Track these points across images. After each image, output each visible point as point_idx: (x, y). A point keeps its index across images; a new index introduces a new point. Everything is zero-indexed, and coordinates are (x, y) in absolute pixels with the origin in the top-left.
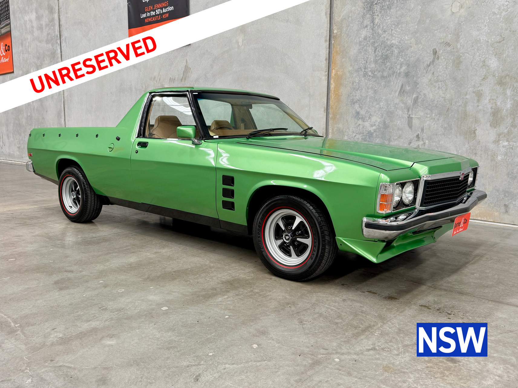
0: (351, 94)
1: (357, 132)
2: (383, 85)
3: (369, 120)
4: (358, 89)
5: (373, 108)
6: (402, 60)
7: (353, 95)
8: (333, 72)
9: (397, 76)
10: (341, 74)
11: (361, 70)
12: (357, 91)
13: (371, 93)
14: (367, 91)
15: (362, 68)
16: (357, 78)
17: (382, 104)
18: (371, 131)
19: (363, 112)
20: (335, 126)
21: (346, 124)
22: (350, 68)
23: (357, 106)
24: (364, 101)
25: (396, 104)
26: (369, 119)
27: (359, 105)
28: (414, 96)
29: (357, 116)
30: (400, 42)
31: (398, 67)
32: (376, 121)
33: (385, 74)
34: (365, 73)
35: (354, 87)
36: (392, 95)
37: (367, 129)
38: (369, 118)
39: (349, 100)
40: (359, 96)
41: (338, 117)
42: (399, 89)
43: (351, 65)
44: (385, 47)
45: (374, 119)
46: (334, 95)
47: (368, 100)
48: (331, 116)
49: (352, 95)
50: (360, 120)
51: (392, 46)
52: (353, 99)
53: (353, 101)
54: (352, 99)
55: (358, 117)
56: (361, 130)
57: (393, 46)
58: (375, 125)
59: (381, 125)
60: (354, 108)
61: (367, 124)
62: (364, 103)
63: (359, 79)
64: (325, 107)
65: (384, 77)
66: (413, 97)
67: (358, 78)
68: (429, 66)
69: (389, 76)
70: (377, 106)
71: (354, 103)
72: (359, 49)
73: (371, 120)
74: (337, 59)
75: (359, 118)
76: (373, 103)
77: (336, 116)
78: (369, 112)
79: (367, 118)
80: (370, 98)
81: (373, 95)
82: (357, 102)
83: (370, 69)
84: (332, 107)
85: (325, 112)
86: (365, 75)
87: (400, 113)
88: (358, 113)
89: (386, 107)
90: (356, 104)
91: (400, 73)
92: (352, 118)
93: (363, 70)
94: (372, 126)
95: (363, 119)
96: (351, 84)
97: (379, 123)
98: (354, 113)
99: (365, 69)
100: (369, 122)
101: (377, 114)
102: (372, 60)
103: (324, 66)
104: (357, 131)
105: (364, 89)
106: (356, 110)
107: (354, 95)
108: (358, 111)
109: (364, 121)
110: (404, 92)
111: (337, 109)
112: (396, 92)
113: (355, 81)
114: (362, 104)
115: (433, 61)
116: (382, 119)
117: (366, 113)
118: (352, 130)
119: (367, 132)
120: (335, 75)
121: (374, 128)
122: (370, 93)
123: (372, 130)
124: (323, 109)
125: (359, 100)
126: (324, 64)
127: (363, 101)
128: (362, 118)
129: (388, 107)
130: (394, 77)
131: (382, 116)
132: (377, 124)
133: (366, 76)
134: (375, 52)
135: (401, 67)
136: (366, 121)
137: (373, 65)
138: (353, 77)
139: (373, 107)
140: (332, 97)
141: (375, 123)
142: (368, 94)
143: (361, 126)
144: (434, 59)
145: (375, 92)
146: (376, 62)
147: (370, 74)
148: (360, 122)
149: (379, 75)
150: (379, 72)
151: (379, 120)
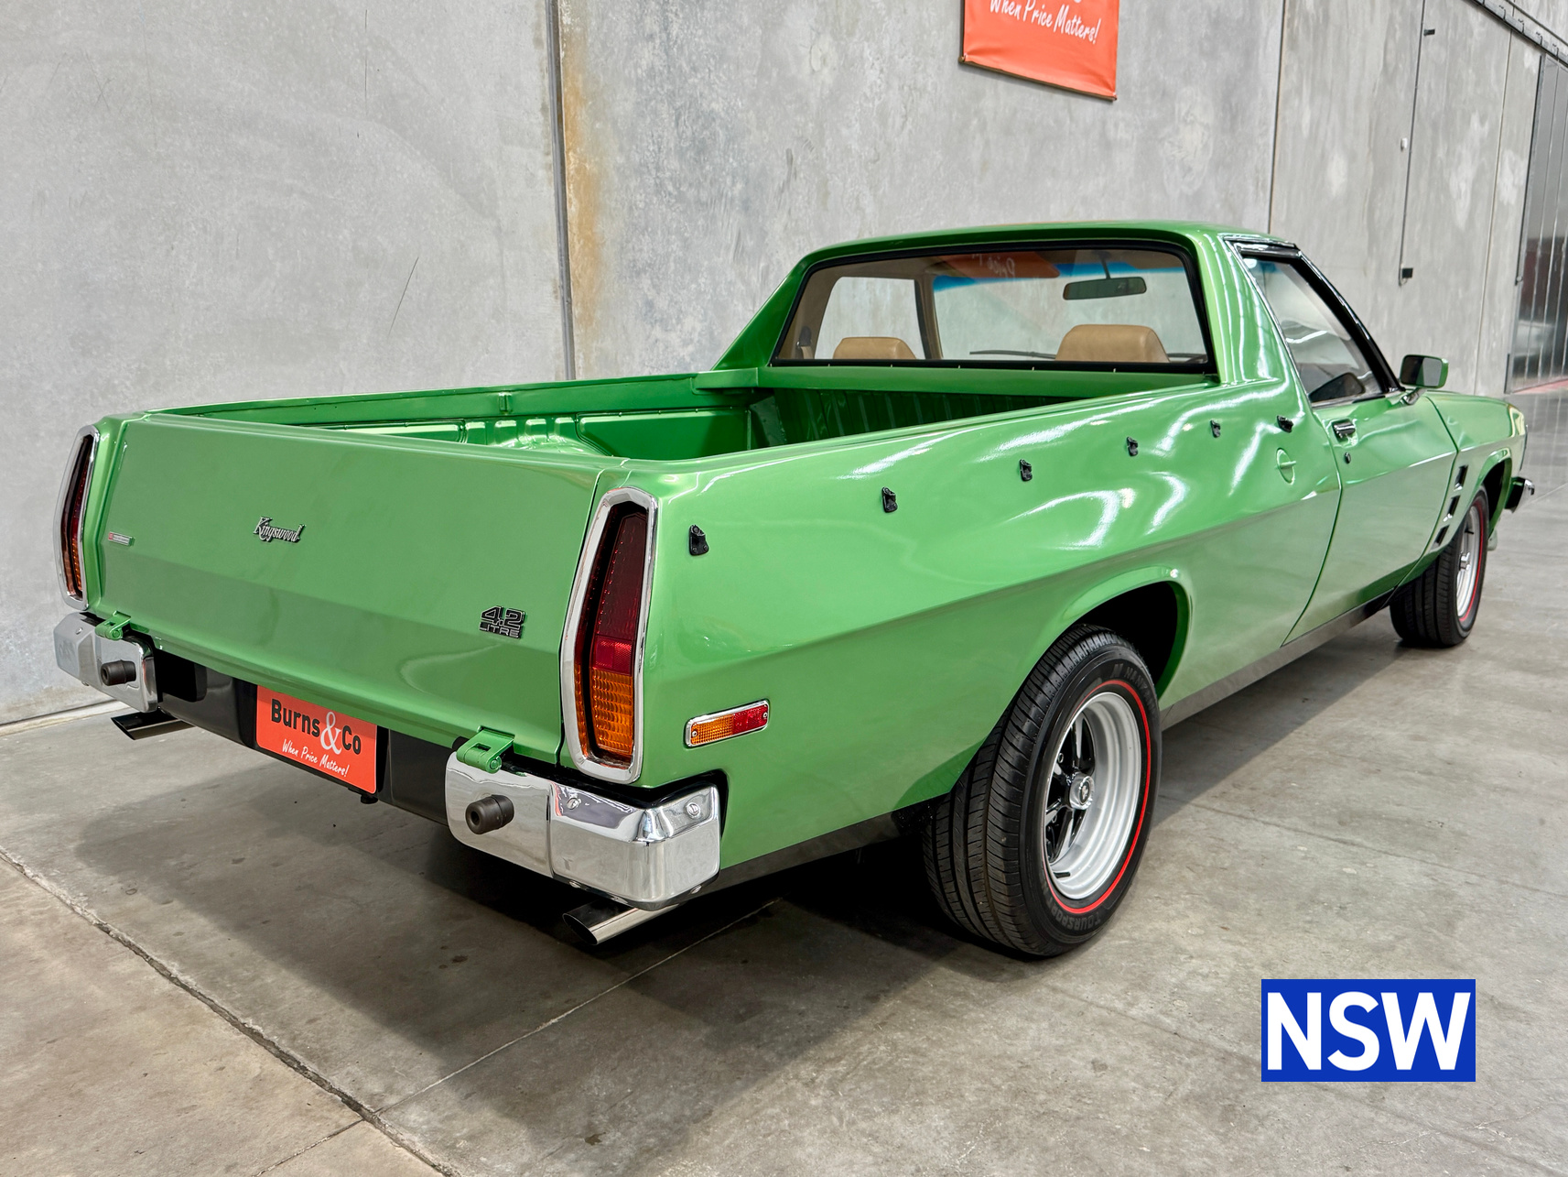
0: (628, 242)
1: (653, 363)
2: (701, 228)
3: (679, 327)
4: (647, 229)
5: (685, 291)
6: (735, 164)
7: (633, 248)
8: (572, 159)
9: (728, 207)
10: (595, 170)
11: (650, 174)
12: (644, 235)
13: (676, 246)
14: (668, 241)
15: (651, 166)
16: (641, 195)
17: (703, 280)
18: (684, 359)
19: (662, 303)
20: (594, 344)
21: (623, 337)
22: (620, 160)
23: (646, 282)
24: (663, 270)
25: (730, 283)
26: (678, 324)
27: (652, 279)
28: (762, 265)
29: (650, 314)
30: (727, 113)
31: (729, 180)
32: (694, 329)
33: (704, 196)
34: (658, 181)
35: (635, 221)
36: (721, 259)
37: (675, 354)
38: (679, 321)
39: (625, 263)
40: (648, 252)
41: (598, 314)
42: (734, 242)
43: (621, 149)
44: (699, 117)
45: (689, 322)
46: (582, 242)
47: (672, 264)
48: (576, 311)
49: (630, 246)
50: (658, 328)
51: (711, 117)
52: (634, 260)
53: (634, 266)
54: (631, 258)
55: (651, 317)
56: (661, 357)
57: (714, 120)
58: (692, 340)
59: (704, 342)
60: (639, 288)
61: (674, 338)
62: (663, 274)
63: (646, 197)
64: (555, 280)
65: (702, 204)
66: (761, 268)
67: (643, 195)
68: (782, 191)
69: (711, 202)
70: (693, 286)
71: (638, 274)
72: (638, 103)
73: (682, 327)
74: (577, 114)
75: (653, 321)
76: (682, 277)
77: (594, 311)
78: (676, 303)
79: (674, 321)
80: (675, 261)
81: (681, 254)
82: (645, 272)
83: (668, 174)
84: (578, 282)
85: (556, 298)
86: (659, 187)
87: (740, 308)
88: (650, 305)
89: (711, 291)
90: (643, 275)
91: (732, 200)
92: (636, 318)
93: (654, 172)
94: (686, 343)
95: (664, 323)
96: (625, 210)
97: (700, 334)
98: (640, 303)
99: (658, 169)
100: (678, 332)
101: (694, 309)
102: (672, 145)
103: (538, 131)
104: (652, 360)
105: (659, 232)
106: (645, 294)
107: (637, 248)
108: (650, 298)
109: (666, 331)
110: (743, 251)
111: (594, 290)
112: (728, 248)
113: (635, 205)
114: (658, 278)
115: (788, 181)
116: (706, 324)
117: (669, 305)
118: (641, 356)
119: (676, 363)
120: (578, 170)
121: (691, 348)
122: (674, 247)
123: (686, 357)
124: (549, 288)
125: (650, 265)
126: (539, 125)
127: (659, 269)
128: (662, 320)
129: (715, 290)
130: (723, 208)
131: (706, 314)
132: (696, 337)
133: (663, 193)
134: (677, 124)
135: (734, 184)
136: (671, 330)
137: (674, 164)
138: (628, 187)
139: (684, 289)
140: (574, 247)
141: (691, 334)
142: (670, 250)
143: (661, 345)
144: (789, 174)
145: (686, 245)
146: (681, 154)
147: (670, 188)
148: (657, 332)
149: (691, 194)
150: (691, 185)
151: (699, 327)
